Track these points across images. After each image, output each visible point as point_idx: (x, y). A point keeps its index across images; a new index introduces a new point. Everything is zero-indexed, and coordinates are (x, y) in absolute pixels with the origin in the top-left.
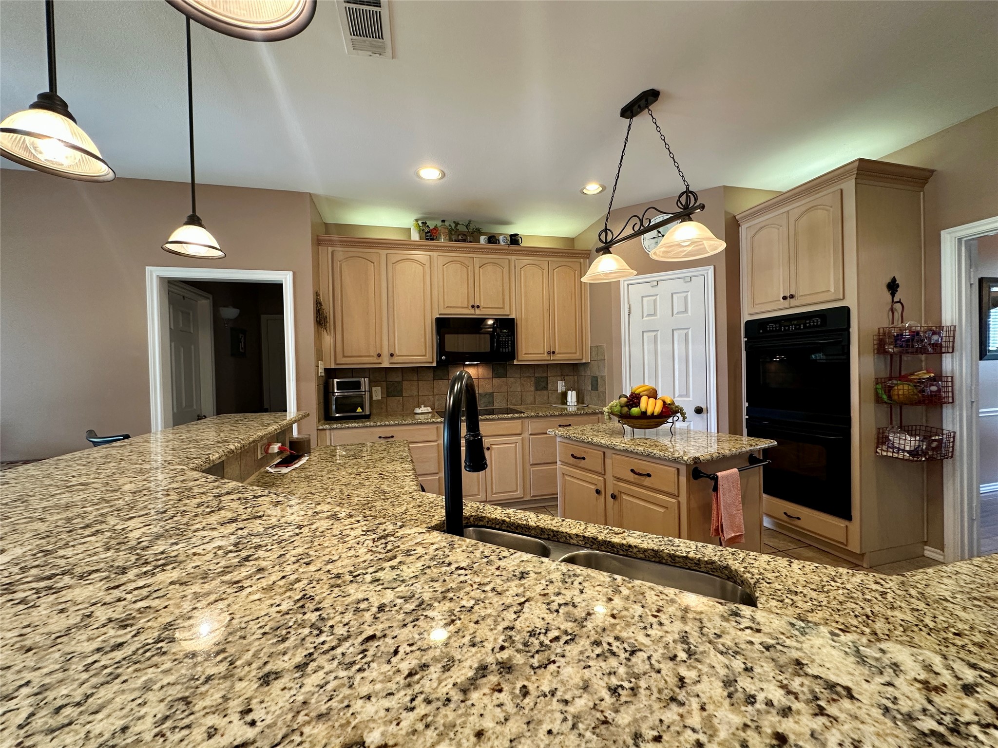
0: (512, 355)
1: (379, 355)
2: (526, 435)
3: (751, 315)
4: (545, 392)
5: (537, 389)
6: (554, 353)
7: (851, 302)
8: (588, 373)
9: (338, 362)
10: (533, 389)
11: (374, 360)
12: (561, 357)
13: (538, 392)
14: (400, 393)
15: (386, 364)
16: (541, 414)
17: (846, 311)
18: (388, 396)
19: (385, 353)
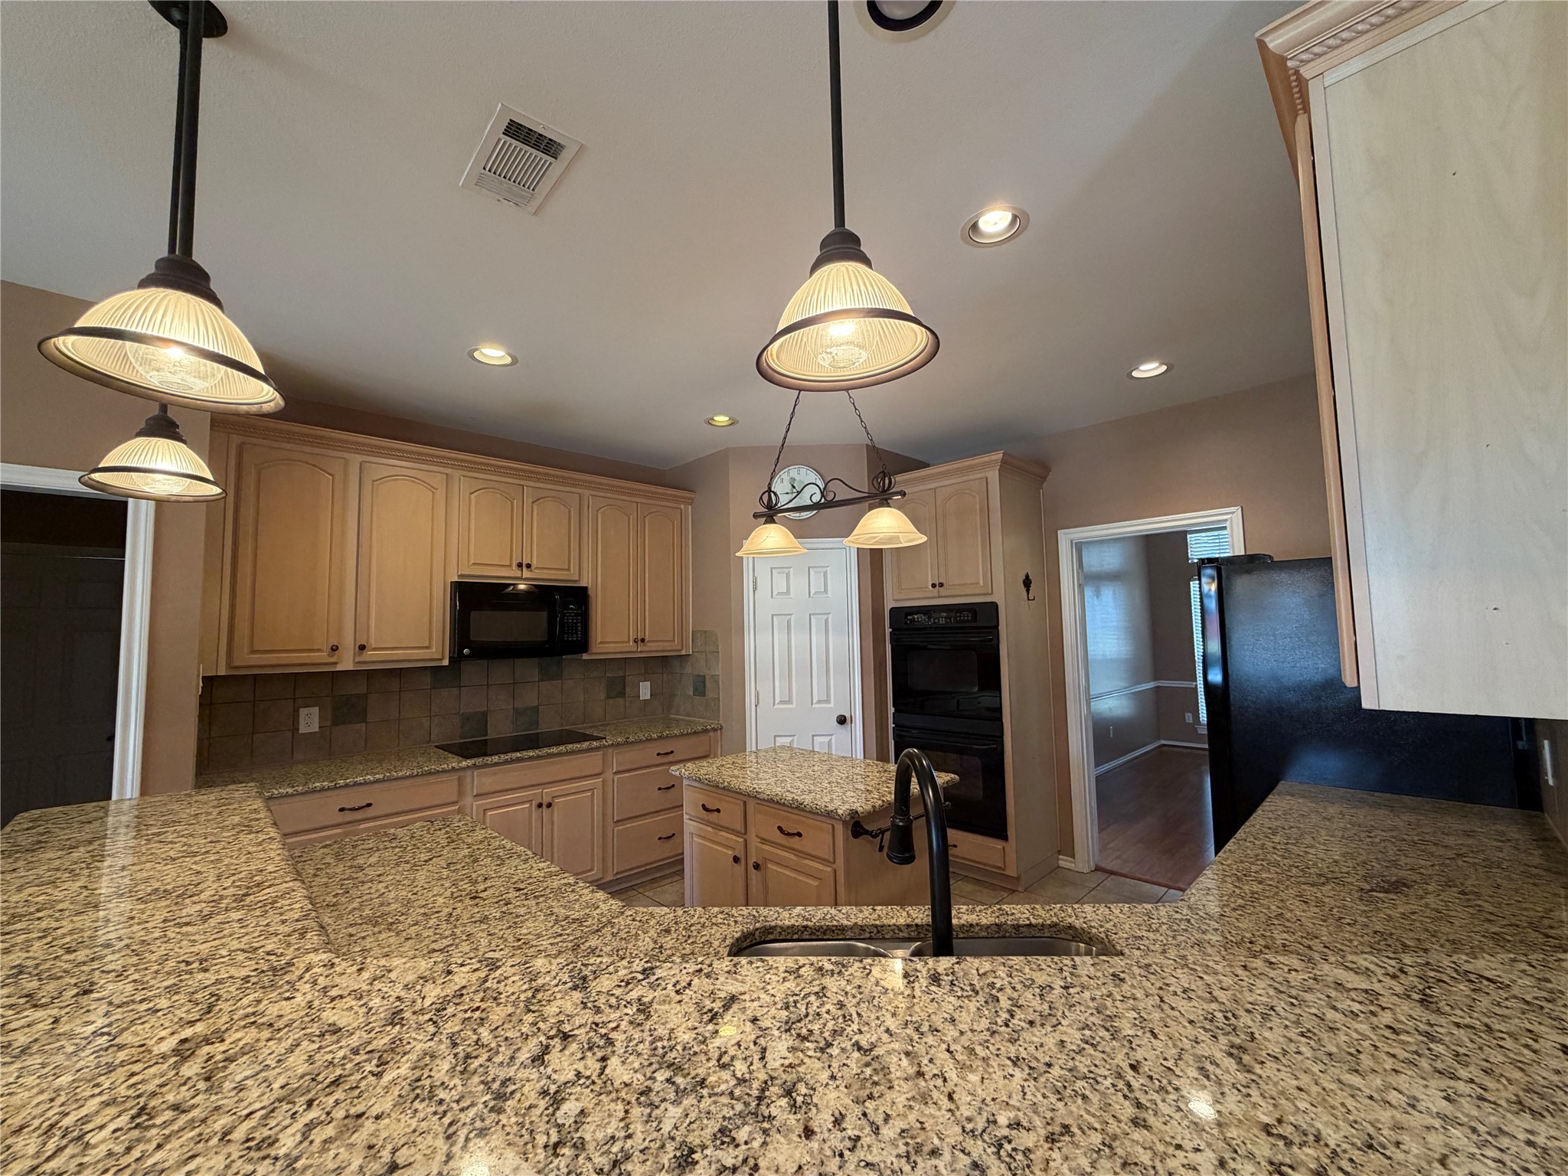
0: (583, 646)
1: (335, 649)
2: (609, 775)
3: (896, 600)
4: (621, 700)
5: (608, 697)
6: (643, 640)
7: (998, 598)
8: (689, 669)
9: (236, 663)
10: (602, 696)
11: (323, 657)
12: (653, 648)
13: (611, 701)
14: (361, 716)
15: (347, 664)
16: (631, 739)
17: (994, 606)
18: (335, 724)
19: (348, 642)
